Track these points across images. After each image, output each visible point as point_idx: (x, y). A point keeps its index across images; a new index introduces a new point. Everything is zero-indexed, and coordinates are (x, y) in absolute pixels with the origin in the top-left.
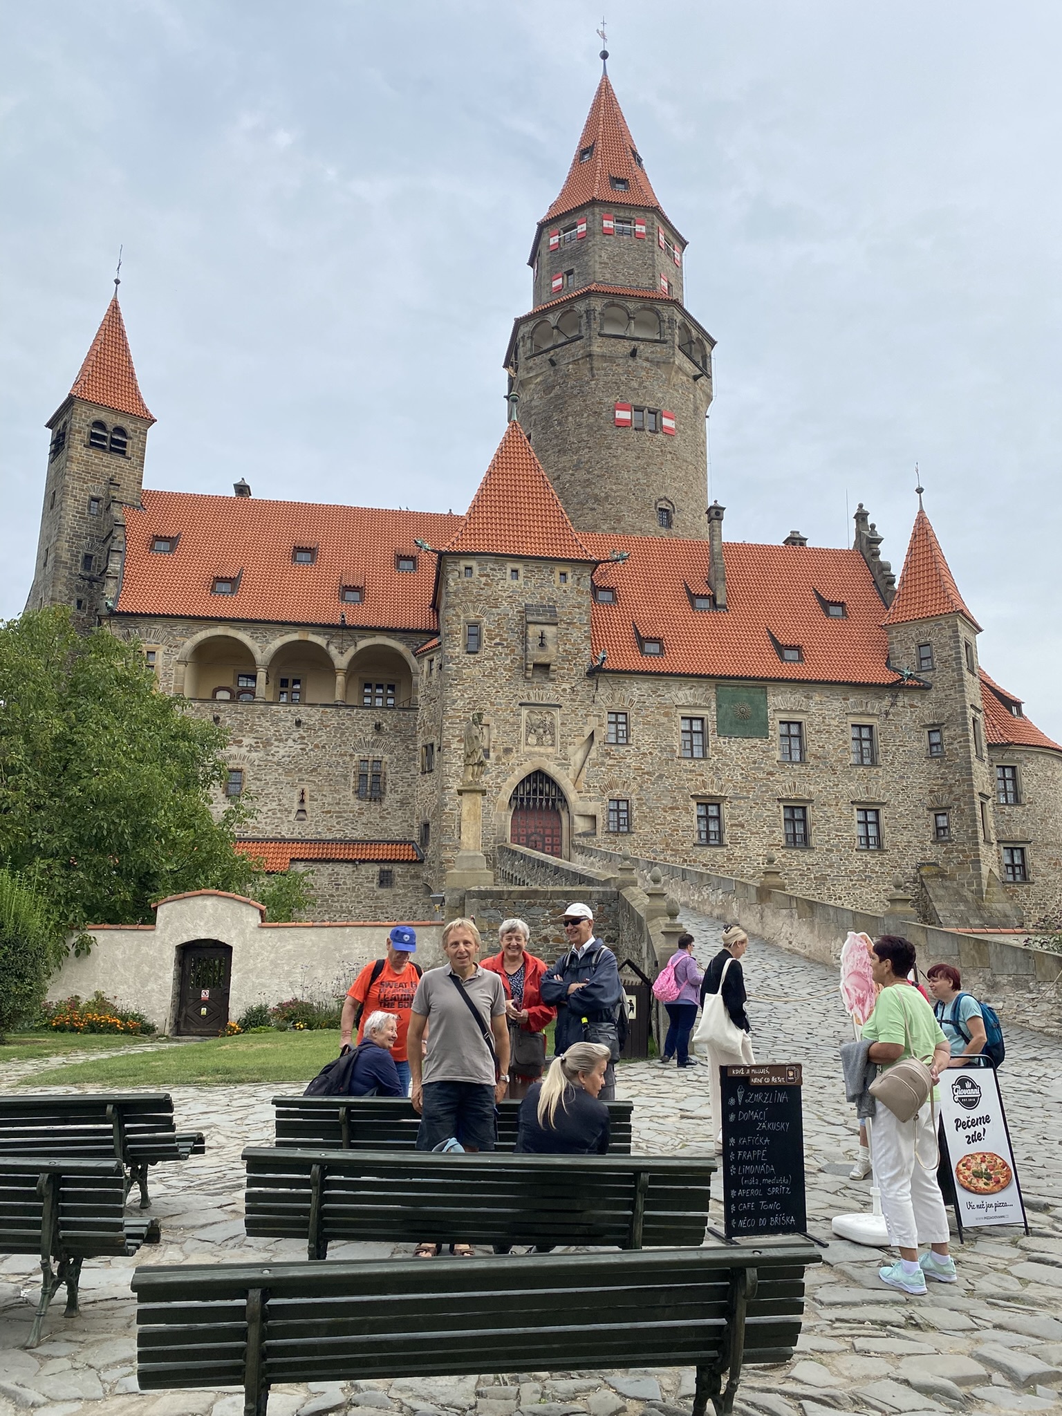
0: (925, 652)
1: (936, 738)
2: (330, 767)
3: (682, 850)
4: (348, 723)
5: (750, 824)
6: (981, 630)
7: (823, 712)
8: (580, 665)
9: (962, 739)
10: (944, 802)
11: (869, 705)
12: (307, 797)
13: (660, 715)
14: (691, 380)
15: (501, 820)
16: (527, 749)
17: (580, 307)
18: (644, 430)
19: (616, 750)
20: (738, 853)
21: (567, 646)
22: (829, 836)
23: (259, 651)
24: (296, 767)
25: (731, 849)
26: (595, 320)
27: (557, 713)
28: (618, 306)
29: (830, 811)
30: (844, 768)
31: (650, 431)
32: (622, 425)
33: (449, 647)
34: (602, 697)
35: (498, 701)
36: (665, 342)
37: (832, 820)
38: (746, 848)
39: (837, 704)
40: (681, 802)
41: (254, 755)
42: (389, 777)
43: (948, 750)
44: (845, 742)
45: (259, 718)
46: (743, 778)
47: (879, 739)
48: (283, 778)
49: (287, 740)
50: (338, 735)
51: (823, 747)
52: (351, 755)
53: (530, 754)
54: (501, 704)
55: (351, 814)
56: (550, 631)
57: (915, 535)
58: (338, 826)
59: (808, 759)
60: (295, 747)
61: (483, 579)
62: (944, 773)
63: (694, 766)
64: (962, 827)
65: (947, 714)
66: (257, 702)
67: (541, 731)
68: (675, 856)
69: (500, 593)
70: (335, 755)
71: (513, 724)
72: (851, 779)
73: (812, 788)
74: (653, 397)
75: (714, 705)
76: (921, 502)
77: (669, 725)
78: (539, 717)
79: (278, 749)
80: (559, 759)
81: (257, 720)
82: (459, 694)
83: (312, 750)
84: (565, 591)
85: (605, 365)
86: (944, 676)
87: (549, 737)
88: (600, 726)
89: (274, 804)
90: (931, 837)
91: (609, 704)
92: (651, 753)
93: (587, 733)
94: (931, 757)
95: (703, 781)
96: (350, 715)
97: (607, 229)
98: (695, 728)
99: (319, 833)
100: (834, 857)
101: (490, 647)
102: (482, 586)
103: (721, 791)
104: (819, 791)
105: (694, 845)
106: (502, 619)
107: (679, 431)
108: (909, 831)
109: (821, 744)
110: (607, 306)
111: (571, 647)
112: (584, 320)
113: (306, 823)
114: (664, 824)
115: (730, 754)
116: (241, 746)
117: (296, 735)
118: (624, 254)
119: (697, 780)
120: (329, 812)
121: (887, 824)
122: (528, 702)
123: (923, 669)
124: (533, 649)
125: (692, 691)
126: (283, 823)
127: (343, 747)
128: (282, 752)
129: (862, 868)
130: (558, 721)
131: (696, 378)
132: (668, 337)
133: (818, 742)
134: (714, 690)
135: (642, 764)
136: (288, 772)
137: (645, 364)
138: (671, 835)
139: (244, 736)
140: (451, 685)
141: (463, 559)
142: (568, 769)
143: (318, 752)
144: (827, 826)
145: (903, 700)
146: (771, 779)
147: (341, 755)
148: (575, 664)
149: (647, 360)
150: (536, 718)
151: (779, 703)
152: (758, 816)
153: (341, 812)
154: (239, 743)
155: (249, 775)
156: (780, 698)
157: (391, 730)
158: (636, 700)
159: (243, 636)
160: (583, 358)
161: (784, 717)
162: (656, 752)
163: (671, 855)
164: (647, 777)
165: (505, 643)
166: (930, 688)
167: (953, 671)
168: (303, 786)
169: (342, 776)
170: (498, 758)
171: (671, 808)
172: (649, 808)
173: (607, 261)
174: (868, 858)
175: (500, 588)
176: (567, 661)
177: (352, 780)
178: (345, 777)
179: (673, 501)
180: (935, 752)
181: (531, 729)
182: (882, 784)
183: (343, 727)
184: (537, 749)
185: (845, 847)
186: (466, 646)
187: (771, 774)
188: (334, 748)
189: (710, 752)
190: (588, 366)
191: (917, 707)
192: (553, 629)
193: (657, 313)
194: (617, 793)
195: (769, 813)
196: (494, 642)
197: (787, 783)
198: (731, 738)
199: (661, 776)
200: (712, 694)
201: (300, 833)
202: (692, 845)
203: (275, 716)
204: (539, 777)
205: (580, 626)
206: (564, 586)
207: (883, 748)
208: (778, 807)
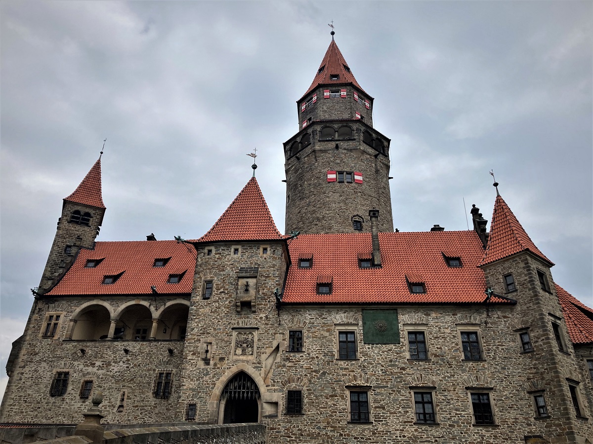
0: (509, 280)
1: (526, 339)
2: (141, 377)
3: (339, 427)
4: (155, 351)
5: (389, 406)
6: (553, 265)
7: (439, 324)
8: (272, 301)
9: (544, 338)
10: (539, 387)
11: (472, 318)
12: (126, 397)
13: (324, 331)
14: (373, 157)
15: (213, 407)
16: (235, 357)
17: (310, 131)
18: (343, 182)
19: (294, 356)
20: (380, 428)
21: (265, 291)
22: (450, 414)
23: (113, 311)
24: (122, 378)
25: (376, 426)
26: (316, 134)
27: (256, 333)
28: (329, 127)
29: (450, 395)
30: (458, 363)
31: (347, 182)
32: (331, 181)
33: (194, 297)
34: (286, 321)
35: (218, 327)
36: (355, 140)
37: (452, 402)
38: (386, 424)
39: (449, 318)
40: (338, 391)
41: (100, 372)
42: (174, 383)
43: (535, 346)
44: (457, 344)
45: (106, 349)
46: (383, 373)
47: (482, 342)
48: (114, 386)
49: (119, 362)
50: (148, 358)
51: (440, 348)
52: (154, 370)
53: (237, 361)
54: (220, 329)
55: (150, 408)
56: (252, 282)
57: (495, 210)
58: (141, 415)
59: (430, 357)
60: (124, 366)
61: (217, 256)
62: (535, 364)
63: (348, 365)
64: (555, 405)
65: (530, 321)
66: (107, 340)
67: (245, 345)
68: (334, 431)
69: (226, 262)
70: (145, 370)
71: (226, 342)
72: (464, 371)
73: (434, 378)
74: (348, 165)
75: (361, 323)
76: (497, 191)
77: (330, 337)
78: (244, 337)
79: (114, 368)
80: (255, 363)
81: (105, 351)
82: (196, 325)
83: (132, 367)
84: (265, 259)
85: (322, 155)
86: (524, 294)
87: (250, 349)
88: (284, 340)
89: (106, 402)
90: (533, 414)
91: (290, 325)
92: (317, 357)
93: (275, 345)
94: (524, 352)
95: (354, 375)
96: (156, 345)
97: (326, 96)
98: (349, 340)
99: (129, 420)
100: (455, 430)
101: (217, 294)
102: (216, 260)
103: (367, 382)
104: (440, 380)
105: (348, 423)
106: (226, 277)
107: (366, 181)
108: (515, 410)
109: (439, 346)
110: (323, 128)
111: (267, 291)
112: (312, 136)
113: (123, 414)
114: (326, 408)
115: (374, 356)
116: (94, 367)
117: (125, 359)
118: (335, 105)
119: (349, 375)
120: (137, 406)
121: (496, 405)
122: (238, 326)
123: (510, 291)
124: (240, 293)
125: (346, 314)
126: (109, 413)
127: (150, 365)
128: (116, 370)
129: (479, 440)
130: (256, 339)
131: (376, 156)
132: (355, 137)
133: (436, 345)
134: (361, 313)
135: (311, 365)
136: (117, 382)
137: (343, 151)
138: (331, 416)
139: (97, 361)
140: (192, 319)
141: (206, 246)
142: (261, 370)
143: (136, 369)
144: (448, 407)
145: (497, 314)
146: (404, 372)
147: (149, 370)
148: (269, 301)
149: (345, 149)
150: (243, 337)
151: (406, 320)
152: (395, 400)
153: (143, 406)
154: (93, 365)
155: (95, 384)
156: (407, 316)
157: (179, 353)
158: (308, 321)
159: (106, 304)
160: (311, 153)
161: (411, 328)
162: (321, 356)
163: (331, 431)
164: (314, 374)
165: (226, 291)
166: (516, 304)
167: (529, 290)
168: (124, 390)
169: (147, 383)
170: (215, 365)
171: (332, 396)
172: (316, 396)
173: (326, 110)
174: (484, 431)
175: (226, 260)
176: (264, 299)
177: (153, 385)
178: (149, 384)
179: (363, 217)
180: (526, 349)
181: (239, 344)
182: (489, 374)
183: (152, 353)
184: (241, 357)
185: (464, 423)
186: (203, 295)
187: (403, 369)
188: (144, 366)
189: (359, 355)
190: (314, 156)
191: (509, 318)
192: (254, 280)
193: (350, 127)
194: (293, 386)
195: (403, 398)
196: (219, 291)
197: (416, 375)
198: (373, 344)
199: (324, 373)
200: (359, 316)
201: (118, 421)
202: (346, 423)
203: (115, 348)
204: (242, 377)
205: (274, 278)
206: (265, 256)
207: (486, 347)
208: (410, 393)
